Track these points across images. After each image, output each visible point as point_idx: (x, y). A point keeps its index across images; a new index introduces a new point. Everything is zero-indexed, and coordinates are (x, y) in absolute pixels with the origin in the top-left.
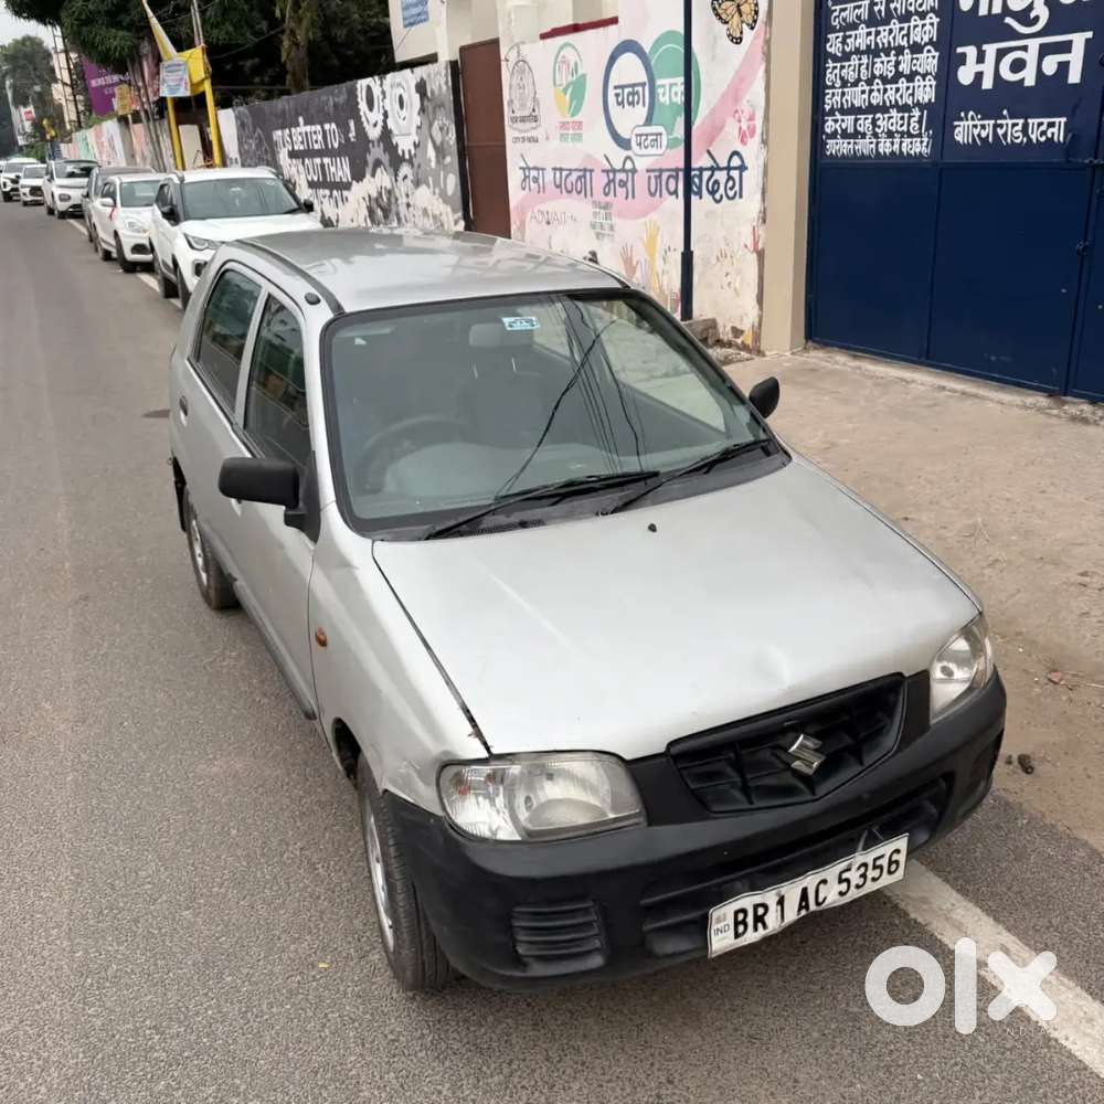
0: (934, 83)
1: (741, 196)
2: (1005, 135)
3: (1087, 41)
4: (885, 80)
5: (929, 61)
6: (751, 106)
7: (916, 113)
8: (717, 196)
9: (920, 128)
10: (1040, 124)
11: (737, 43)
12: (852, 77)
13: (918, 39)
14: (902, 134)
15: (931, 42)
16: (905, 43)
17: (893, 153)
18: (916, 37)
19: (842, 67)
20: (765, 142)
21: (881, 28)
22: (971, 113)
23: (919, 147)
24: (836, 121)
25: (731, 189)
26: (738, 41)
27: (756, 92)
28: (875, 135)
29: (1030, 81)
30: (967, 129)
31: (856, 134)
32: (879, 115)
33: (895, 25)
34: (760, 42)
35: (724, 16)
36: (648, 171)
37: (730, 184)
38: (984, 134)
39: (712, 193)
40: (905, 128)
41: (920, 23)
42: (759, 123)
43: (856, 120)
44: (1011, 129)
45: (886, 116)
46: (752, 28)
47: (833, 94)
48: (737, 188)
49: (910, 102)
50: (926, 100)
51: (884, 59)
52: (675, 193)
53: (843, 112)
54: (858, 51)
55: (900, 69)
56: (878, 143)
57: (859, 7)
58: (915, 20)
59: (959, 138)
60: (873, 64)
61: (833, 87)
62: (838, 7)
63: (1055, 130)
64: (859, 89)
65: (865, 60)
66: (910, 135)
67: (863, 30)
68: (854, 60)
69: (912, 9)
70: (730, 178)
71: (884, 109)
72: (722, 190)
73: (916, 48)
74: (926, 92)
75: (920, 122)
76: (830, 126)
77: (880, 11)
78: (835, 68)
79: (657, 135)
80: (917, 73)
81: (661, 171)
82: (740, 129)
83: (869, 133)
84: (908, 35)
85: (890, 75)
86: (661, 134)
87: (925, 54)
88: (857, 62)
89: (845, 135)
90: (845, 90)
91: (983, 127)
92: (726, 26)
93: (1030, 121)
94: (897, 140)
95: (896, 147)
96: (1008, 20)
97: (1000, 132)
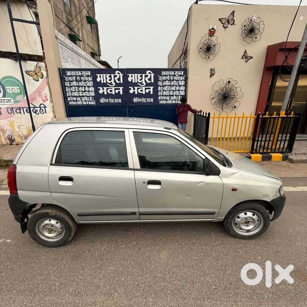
0: (94, 93)
1: (46, 113)
2: (111, 101)
3: (123, 88)
4: (82, 91)
5: (92, 89)
6: (45, 94)
7: (91, 97)
8: (37, 113)
9: (92, 100)
10: (117, 100)
11: (37, 81)
12: (74, 90)
13: (89, 85)
14: (88, 101)
15: (92, 86)
16: (86, 85)
17: (87, 104)
18: (88, 85)
19: (70, 89)
20: (52, 101)
21: (79, 82)
22: (103, 98)
23: (93, 103)
24: (71, 98)
25: (42, 111)
26: (38, 81)
27: (46, 91)
28: (82, 101)
29: (114, 93)
30: (102, 100)
31: (77, 101)
32: (82, 98)
33: (82, 82)
34: (46, 81)
35: (31, 75)
36: (7, 108)
37: (41, 110)
38: (106, 101)
39: (35, 112)
40: (89, 100)
41: (89, 83)
42: (49, 98)
43: (76, 99)
44: (112, 101)
45: (84, 98)
46: (42, 78)
47: (69, 93)
48: (44, 111)
49: (89, 95)
50: (93, 95)
51: (81, 88)
52: (20, 113)
53: (72, 96)
54: (74, 86)
55: (86, 90)
56: (83, 103)
57: (73, 78)
58: (87, 82)
59: (101, 102)
60: (79, 89)
61: (68, 92)
62: (67, 77)
63: (120, 101)
64: (76, 93)
65: (76, 88)
66: (90, 101)
67: (75, 82)
68: (73, 88)
69: (86, 80)
70: (41, 109)
71: (83, 97)
72: (39, 112)
73: (89, 87)
74: (93, 94)
75: (92, 99)
76: (69, 99)
77: (78, 79)
78: (68, 89)
79: (9, 100)
80: (90, 91)
81: (13, 108)
82: (42, 99)
83: (80, 101)
84: (86, 84)
85: (83, 91)
86: (11, 100)
87: (91, 88)
88: (74, 88)
89: (74, 101)
90: (72, 93)
91: (106, 100)
92: (32, 77)
93: (115, 100)
94: (87, 102)
95: (87, 103)
96: (107, 84)
97: (110, 101)
